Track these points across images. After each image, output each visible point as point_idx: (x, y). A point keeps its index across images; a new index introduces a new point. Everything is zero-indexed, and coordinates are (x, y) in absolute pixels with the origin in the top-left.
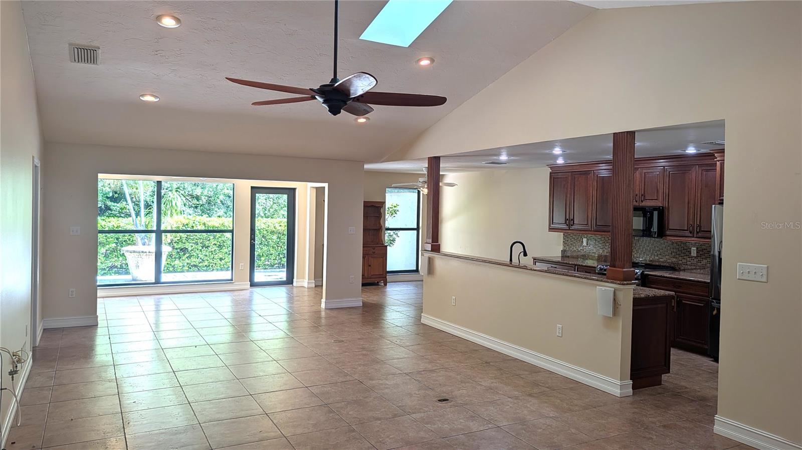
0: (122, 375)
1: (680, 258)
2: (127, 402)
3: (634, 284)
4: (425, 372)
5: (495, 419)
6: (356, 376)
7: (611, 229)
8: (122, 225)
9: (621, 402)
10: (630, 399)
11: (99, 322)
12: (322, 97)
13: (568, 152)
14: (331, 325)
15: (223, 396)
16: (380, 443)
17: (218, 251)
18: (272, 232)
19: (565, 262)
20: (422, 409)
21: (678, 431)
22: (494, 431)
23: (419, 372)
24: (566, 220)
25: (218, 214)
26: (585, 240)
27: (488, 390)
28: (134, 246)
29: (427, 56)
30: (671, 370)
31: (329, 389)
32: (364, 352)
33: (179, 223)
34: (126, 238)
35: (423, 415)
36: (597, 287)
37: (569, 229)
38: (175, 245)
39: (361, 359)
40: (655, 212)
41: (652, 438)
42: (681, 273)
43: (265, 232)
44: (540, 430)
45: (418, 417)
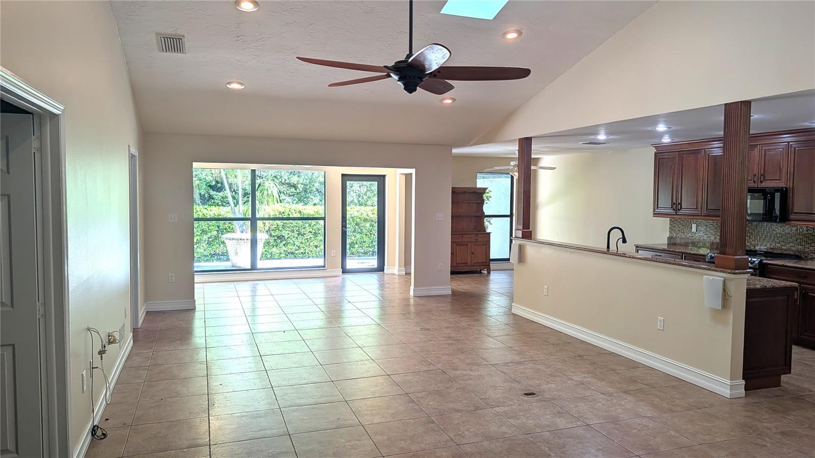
0: (212, 358)
1: (807, 246)
2: (214, 383)
3: (748, 273)
4: (512, 364)
5: (585, 417)
6: (440, 366)
7: (721, 213)
8: (222, 213)
9: (731, 404)
10: (743, 401)
11: (197, 306)
12: (396, 74)
13: (674, 128)
14: (419, 313)
15: (305, 381)
16: (459, 437)
17: (313, 238)
18: (366, 220)
19: (671, 250)
20: (507, 403)
21: (798, 440)
22: (584, 430)
23: (506, 364)
24: (673, 204)
25: (314, 202)
26: (694, 226)
27: (579, 385)
28: (233, 234)
29: (513, 29)
30: (792, 371)
31: (411, 378)
32: (450, 341)
33: (276, 211)
34: (227, 225)
35: (506, 408)
36: (704, 276)
37: (676, 214)
38: (272, 232)
39: (446, 348)
40: (776, 194)
41: (766, 446)
42: (809, 262)
43: (358, 220)
44: (634, 431)
45: (502, 411)
